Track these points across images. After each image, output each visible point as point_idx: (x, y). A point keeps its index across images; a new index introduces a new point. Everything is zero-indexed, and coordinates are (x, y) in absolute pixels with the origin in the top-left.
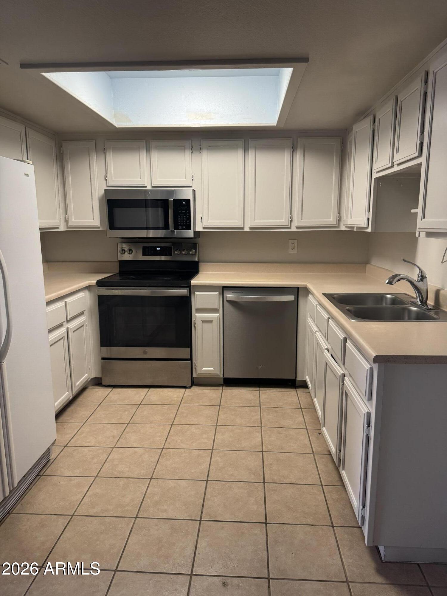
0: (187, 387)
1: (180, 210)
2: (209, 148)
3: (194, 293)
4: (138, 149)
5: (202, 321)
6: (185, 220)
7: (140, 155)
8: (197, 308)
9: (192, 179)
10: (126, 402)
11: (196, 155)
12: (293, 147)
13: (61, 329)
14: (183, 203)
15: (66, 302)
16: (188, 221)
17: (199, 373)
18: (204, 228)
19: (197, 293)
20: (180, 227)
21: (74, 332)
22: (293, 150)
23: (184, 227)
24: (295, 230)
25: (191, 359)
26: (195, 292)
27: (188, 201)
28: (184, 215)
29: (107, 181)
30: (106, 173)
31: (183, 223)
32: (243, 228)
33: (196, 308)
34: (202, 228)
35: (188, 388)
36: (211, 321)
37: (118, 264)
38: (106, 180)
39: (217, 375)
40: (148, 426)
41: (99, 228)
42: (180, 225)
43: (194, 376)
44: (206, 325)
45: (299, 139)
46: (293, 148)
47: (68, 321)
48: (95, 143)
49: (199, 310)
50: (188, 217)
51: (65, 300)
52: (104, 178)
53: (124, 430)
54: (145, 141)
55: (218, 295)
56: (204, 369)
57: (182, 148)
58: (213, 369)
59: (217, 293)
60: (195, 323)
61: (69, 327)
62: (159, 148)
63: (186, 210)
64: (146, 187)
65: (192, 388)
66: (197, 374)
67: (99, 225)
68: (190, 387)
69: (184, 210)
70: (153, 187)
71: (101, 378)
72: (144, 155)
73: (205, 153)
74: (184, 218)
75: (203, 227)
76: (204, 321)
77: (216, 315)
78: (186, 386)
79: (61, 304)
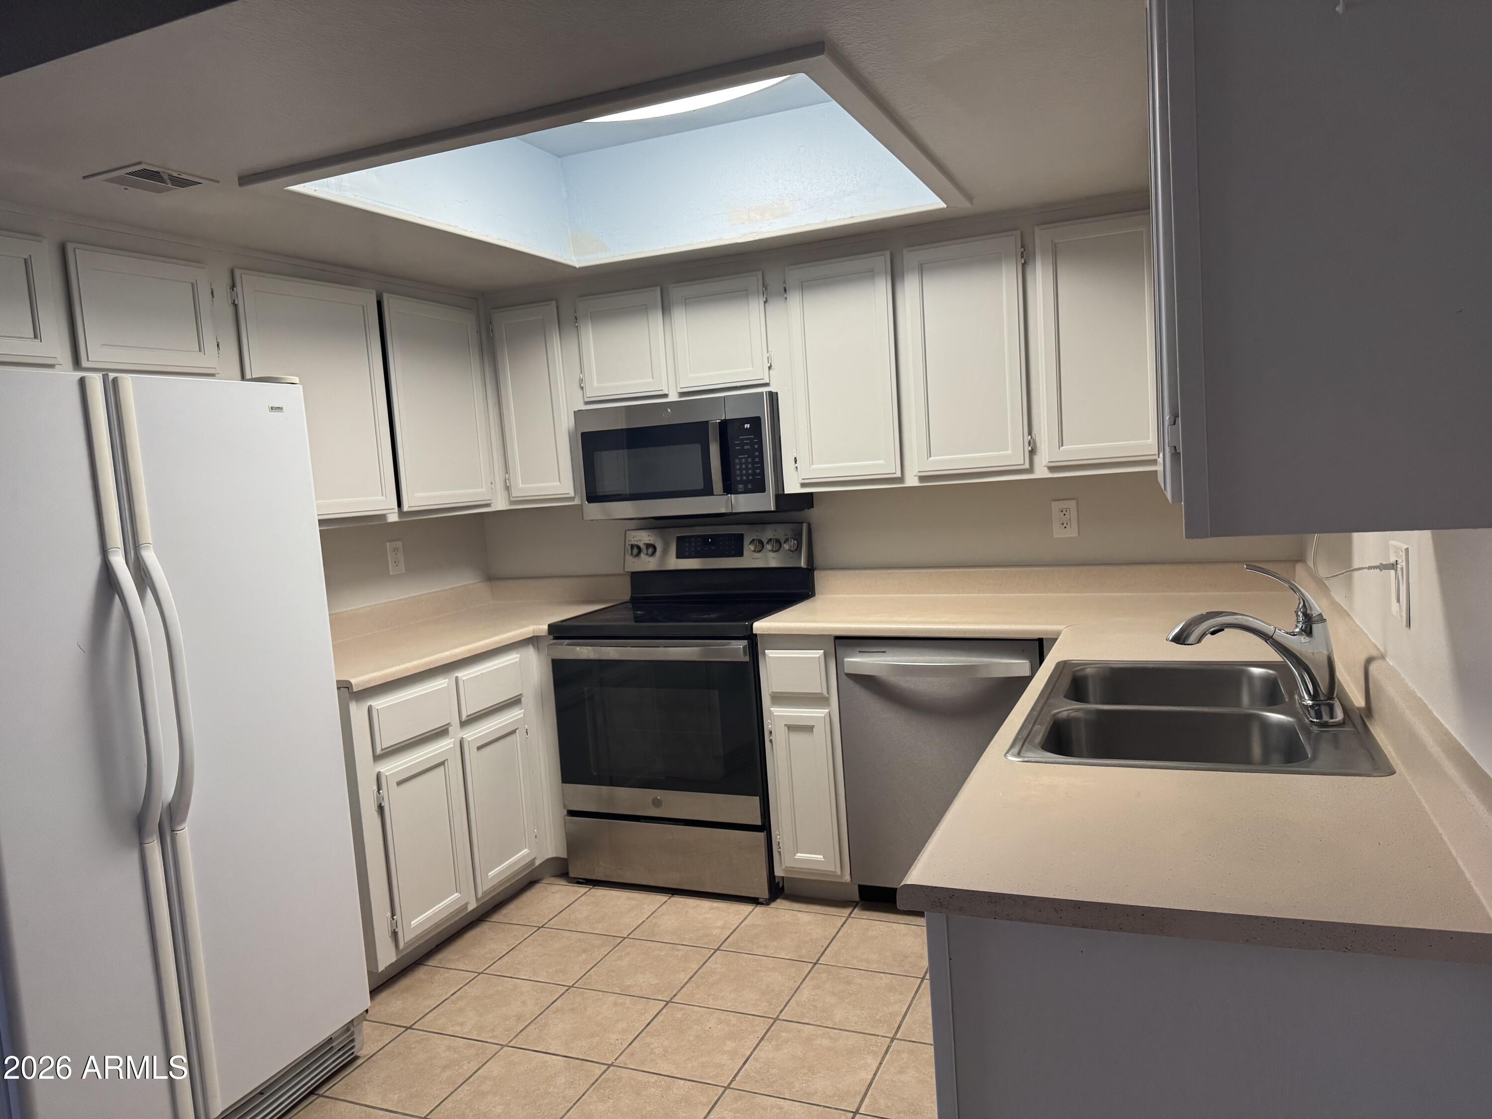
0: (761, 900)
1: (738, 445)
2: (805, 286)
3: (764, 654)
4: (643, 309)
5: (786, 728)
6: (750, 469)
7: (650, 325)
8: (773, 692)
9: (769, 365)
10: (599, 928)
11: (776, 309)
12: (1022, 253)
13: (439, 743)
14: (746, 426)
15: (457, 678)
16: (758, 471)
17: (786, 867)
18: (803, 485)
19: (771, 653)
20: (741, 486)
21: (479, 748)
22: (1023, 261)
23: (750, 486)
24: (1048, 475)
25: (765, 827)
26: (766, 651)
27: (756, 422)
28: (748, 457)
29: (583, 390)
30: (582, 373)
31: (748, 475)
32: (901, 479)
33: (770, 691)
34: (799, 485)
35: (762, 904)
36: (809, 729)
37: (628, 581)
38: (582, 388)
39: (833, 874)
40: (612, 998)
41: (572, 499)
42: (741, 482)
43: (778, 872)
44: (798, 738)
45: (1036, 229)
46: (1022, 257)
47: (464, 724)
48: (557, 307)
49: (780, 699)
50: (757, 460)
51: (456, 675)
52: (577, 385)
53: (553, 1003)
54: (658, 290)
55: (822, 659)
56: (799, 855)
57: (741, 294)
58: (821, 857)
59: (818, 653)
60: (771, 732)
61: (464, 736)
62: (689, 302)
63: (752, 444)
64: (666, 396)
65: (773, 905)
66: (783, 867)
67: (572, 494)
68: (768, 902)
69: (747, 444)
70: (682, 394)
71: (566, 859)
72: (656, 320)
73: (794, 300)
74: (749, 463)
75: (800, 482)
76: (791, 728)
77: (819, 713)
78: (758, 899)
79: (440, 683)
